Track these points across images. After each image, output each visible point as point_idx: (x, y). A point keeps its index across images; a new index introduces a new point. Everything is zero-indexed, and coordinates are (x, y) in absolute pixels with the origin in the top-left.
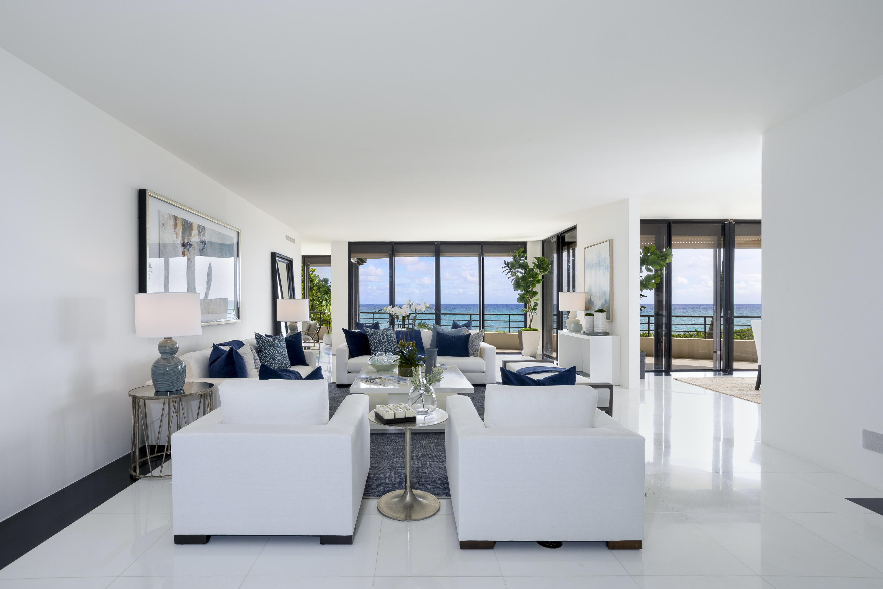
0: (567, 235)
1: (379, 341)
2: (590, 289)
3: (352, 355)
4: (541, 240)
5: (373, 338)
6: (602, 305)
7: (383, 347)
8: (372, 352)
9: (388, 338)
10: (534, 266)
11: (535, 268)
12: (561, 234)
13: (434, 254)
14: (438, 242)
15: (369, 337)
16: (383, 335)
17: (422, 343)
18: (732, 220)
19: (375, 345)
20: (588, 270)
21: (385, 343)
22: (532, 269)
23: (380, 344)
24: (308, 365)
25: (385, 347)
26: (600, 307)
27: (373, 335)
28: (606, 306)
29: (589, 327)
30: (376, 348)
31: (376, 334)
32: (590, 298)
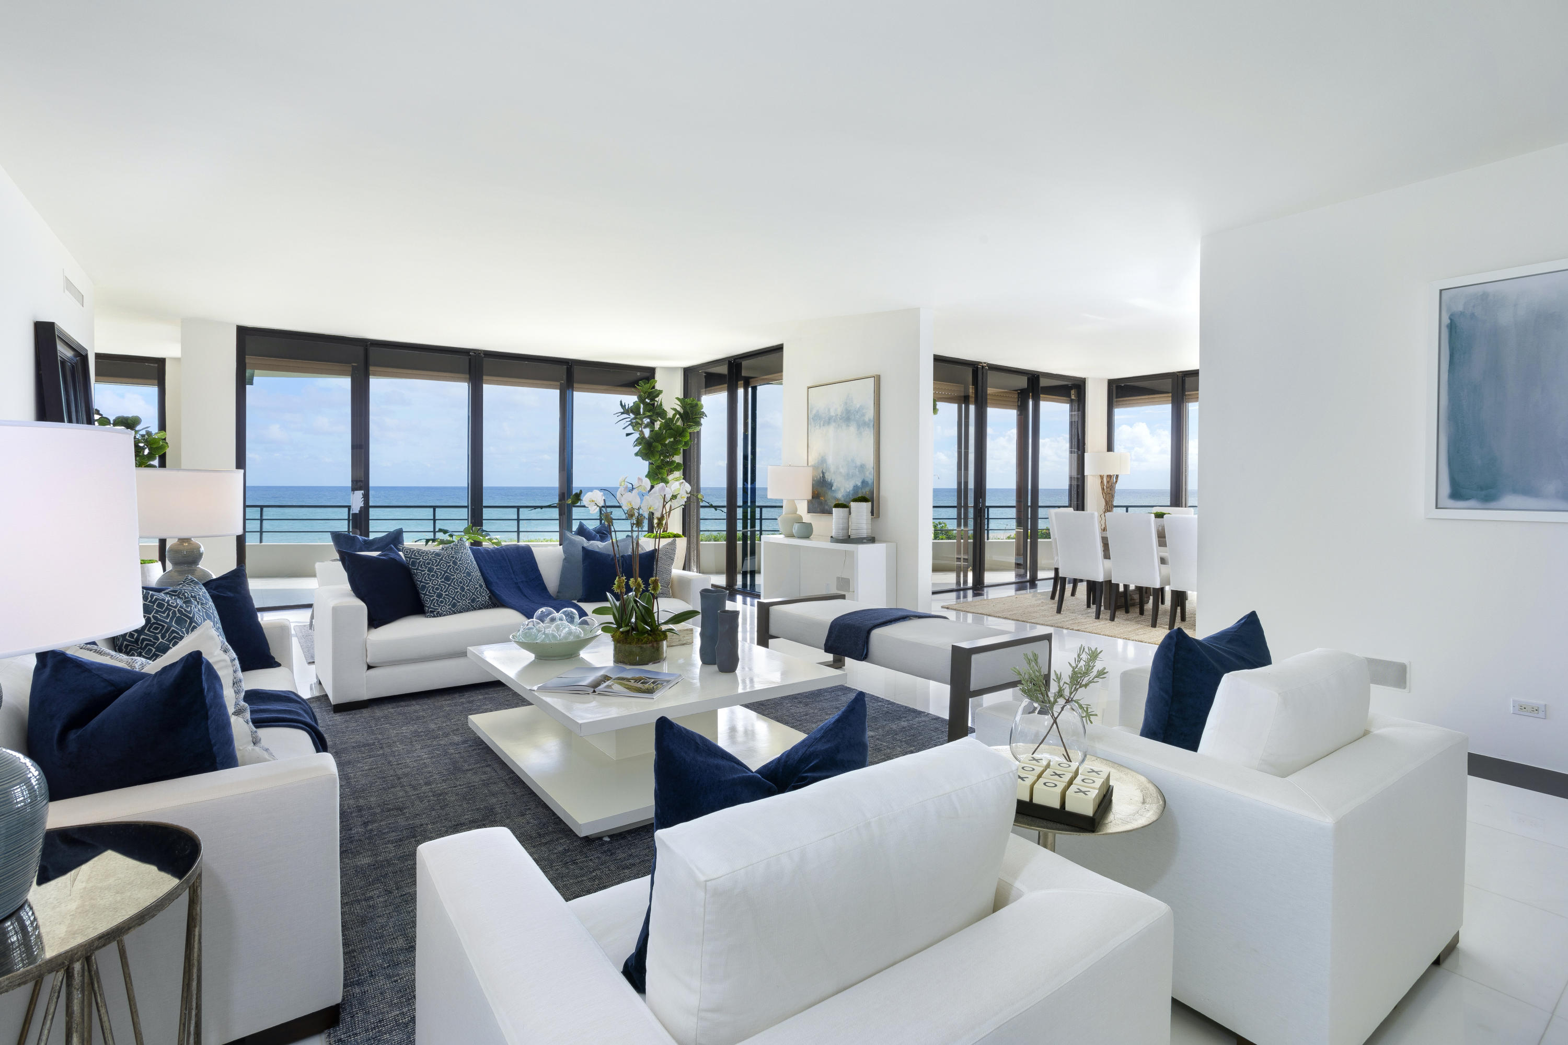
0: (745, 363)
1: (447, 579)
2: (823, 461)
3: (375, 621)
4: (681, 368)
5: (430, 570)
6: (854, 490)
7: (458, 592)
8: (429, 607)
9: (467, 568)
10: (673, 415)
11: (676, 418)
12: (735, 360)
13: (468, 376)
14: (478, 350)
15: (416, 569)
16: (455, 563)
17: (540, 575)
18: (985, 363)
19: (437, 589)
20: (817, 427)
21: (461, 583)
22: (671, 420)
23: (449, 585)
24: (279, 665)
25: (463, 591)
26: (849, 492)
27: (428, 564)
28: (867, 489)
29: (843, 529)
30: (440, 596)
31: (436, 561)
32: (824, 477)
